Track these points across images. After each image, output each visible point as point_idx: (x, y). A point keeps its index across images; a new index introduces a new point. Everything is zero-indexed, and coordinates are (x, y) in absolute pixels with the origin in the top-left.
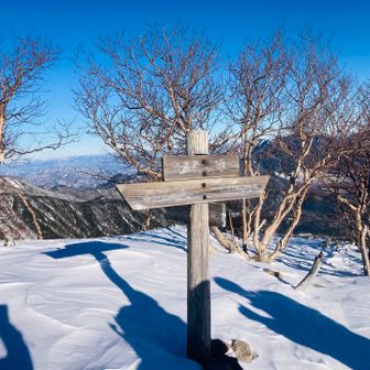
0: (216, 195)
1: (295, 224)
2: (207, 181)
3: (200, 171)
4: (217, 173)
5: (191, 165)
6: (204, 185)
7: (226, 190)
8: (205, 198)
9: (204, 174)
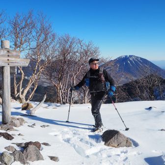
0: (12, 64)
1: (35, 89)
2: (9, 58)
3: (7, 55)
4: (13, 56)
5: (4, 52)
6: (8, 60)
7: (16, 63)
8: (8, 64)
9: (8, 56)
